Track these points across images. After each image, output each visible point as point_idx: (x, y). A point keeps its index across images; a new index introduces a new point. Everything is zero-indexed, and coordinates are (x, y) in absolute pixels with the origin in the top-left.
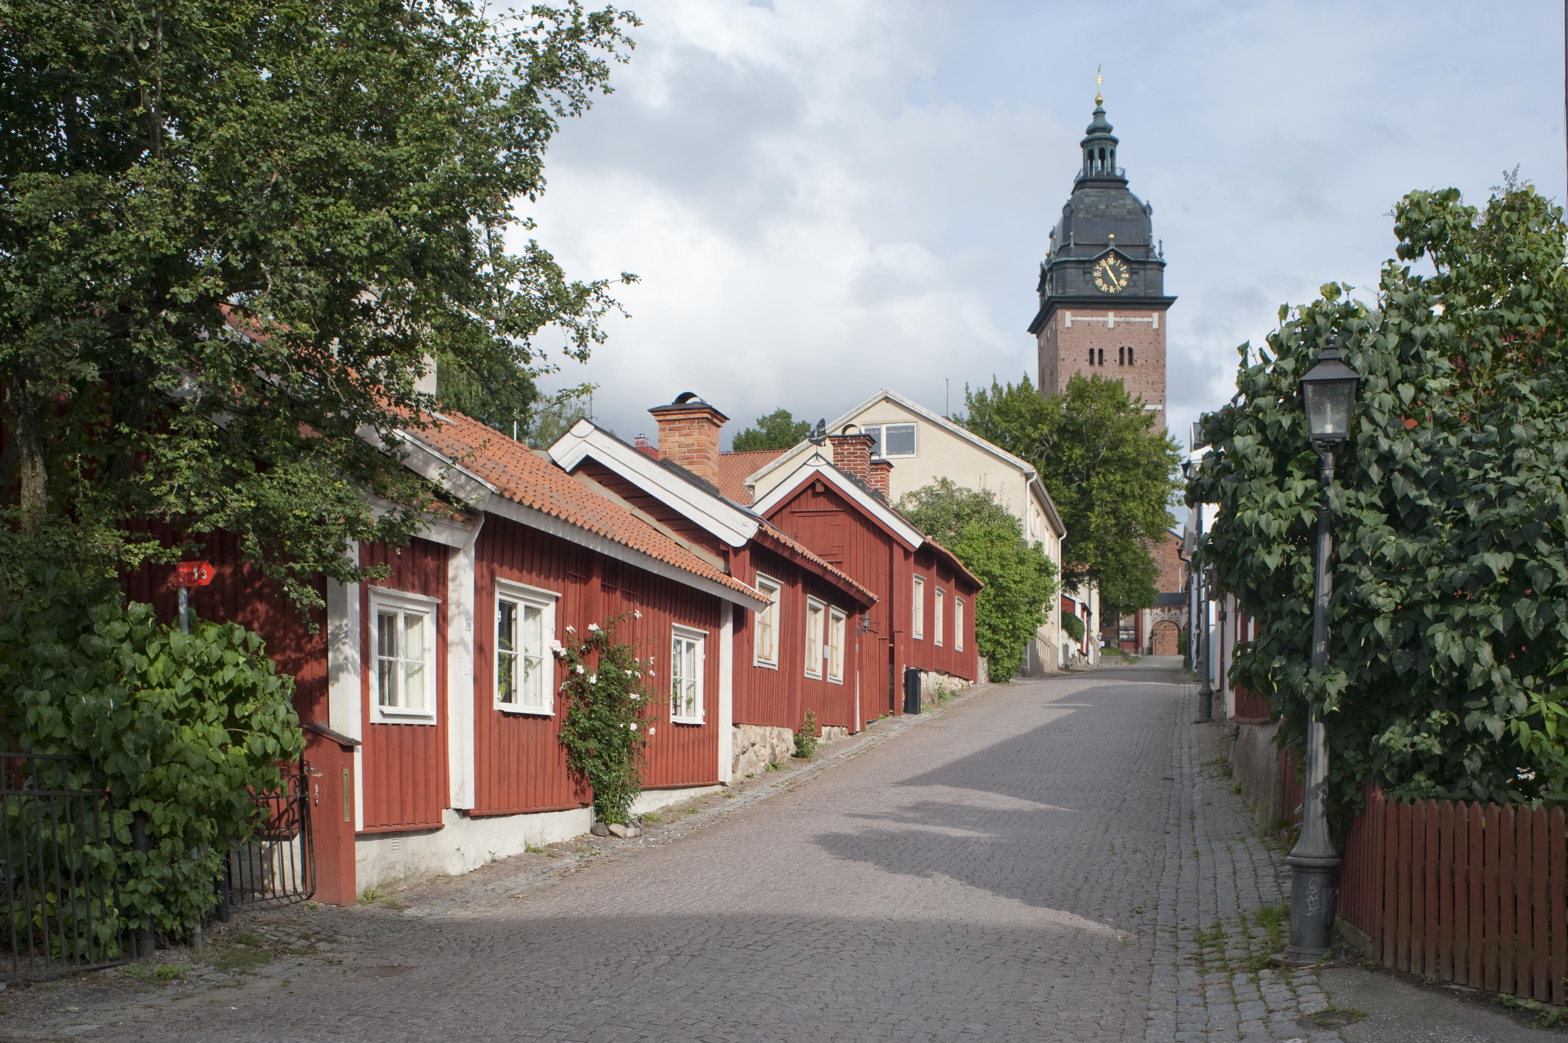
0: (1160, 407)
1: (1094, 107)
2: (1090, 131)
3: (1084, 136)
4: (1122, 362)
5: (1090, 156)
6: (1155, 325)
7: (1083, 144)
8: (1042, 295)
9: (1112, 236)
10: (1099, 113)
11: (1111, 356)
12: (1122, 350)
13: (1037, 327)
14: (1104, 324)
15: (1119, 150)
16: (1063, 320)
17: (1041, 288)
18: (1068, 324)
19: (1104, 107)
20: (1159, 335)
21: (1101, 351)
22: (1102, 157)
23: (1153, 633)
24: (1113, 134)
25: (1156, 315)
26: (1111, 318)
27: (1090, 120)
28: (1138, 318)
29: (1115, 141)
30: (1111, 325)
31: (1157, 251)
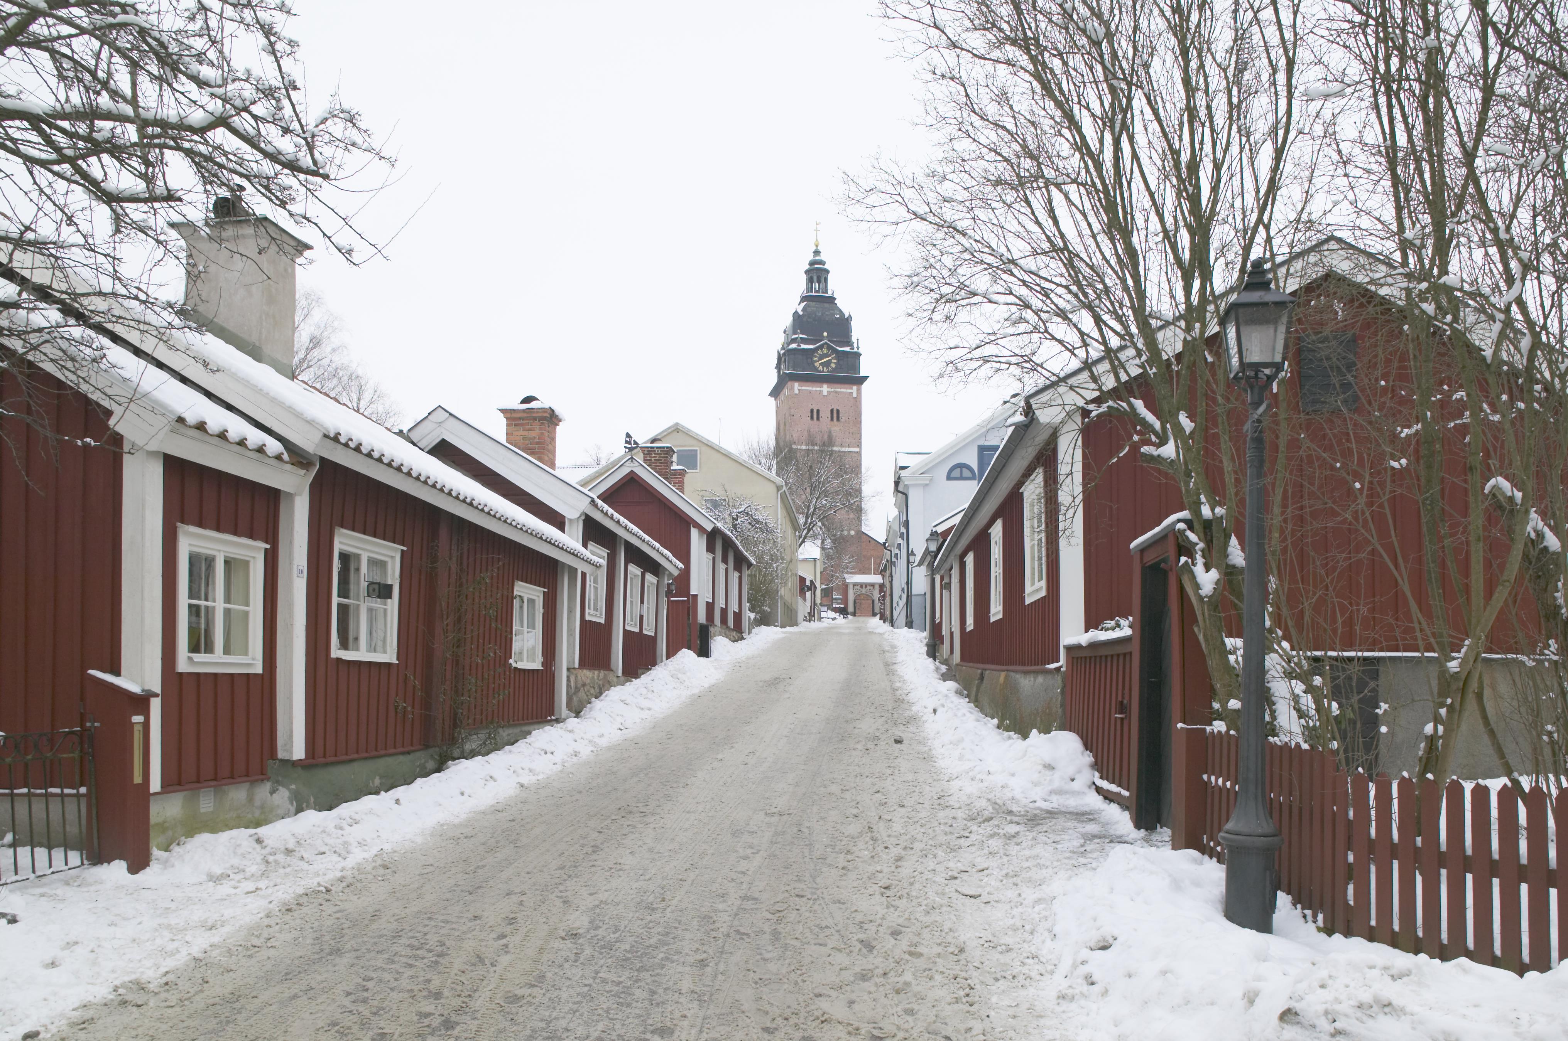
0: (857, 450)
1: (814, 248)
2: (812, 263)
3: (807, 267)
4: (832, 419)
5: (810, 281)
6: (855, 395)
7: (807, 272)
8: (779, 371)
9: (825, 334)
10: (817, 253)
11: (825, 414)
12: (832, 411)
13: (775, 393)
14: (821, 392)
15: (830, 277)
16: (792, 388)
17: (778, 367)
18: (796, 391)
19: (820, 248)
20: (857, 402)
21: (818, 411)
22: (819, 282)
23: (855, 602)
24: (826, 267)
25: (855, 388)
26: (825, 389)
27: (811, 257)
28: (843, 390)
29: (827, 272)
30: (825, 393)
31: (855, 345)
